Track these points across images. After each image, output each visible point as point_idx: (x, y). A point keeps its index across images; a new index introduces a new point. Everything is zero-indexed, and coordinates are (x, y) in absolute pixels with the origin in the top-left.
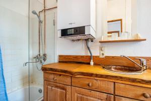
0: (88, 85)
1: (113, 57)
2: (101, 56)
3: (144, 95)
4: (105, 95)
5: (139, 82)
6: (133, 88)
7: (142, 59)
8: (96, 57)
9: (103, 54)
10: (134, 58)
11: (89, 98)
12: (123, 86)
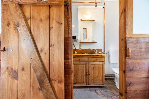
0: (79, 60)
1: (85, 49)
2: (80, 49)
3: (96, 60)
4: (85, 63)
5: (95, 56)
6: (93, 58)
7: (96, 50)
8: (78, 49)
9: (81, 48)
10: (93, 50)
11: (79, 65)
12: (90, 58)
